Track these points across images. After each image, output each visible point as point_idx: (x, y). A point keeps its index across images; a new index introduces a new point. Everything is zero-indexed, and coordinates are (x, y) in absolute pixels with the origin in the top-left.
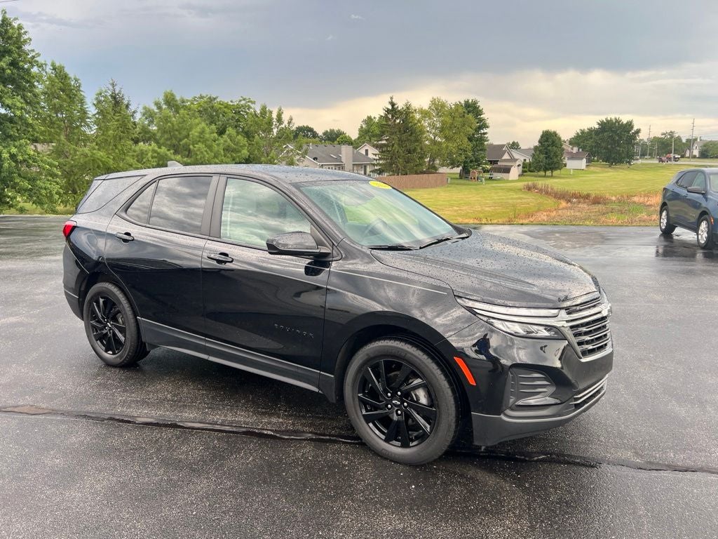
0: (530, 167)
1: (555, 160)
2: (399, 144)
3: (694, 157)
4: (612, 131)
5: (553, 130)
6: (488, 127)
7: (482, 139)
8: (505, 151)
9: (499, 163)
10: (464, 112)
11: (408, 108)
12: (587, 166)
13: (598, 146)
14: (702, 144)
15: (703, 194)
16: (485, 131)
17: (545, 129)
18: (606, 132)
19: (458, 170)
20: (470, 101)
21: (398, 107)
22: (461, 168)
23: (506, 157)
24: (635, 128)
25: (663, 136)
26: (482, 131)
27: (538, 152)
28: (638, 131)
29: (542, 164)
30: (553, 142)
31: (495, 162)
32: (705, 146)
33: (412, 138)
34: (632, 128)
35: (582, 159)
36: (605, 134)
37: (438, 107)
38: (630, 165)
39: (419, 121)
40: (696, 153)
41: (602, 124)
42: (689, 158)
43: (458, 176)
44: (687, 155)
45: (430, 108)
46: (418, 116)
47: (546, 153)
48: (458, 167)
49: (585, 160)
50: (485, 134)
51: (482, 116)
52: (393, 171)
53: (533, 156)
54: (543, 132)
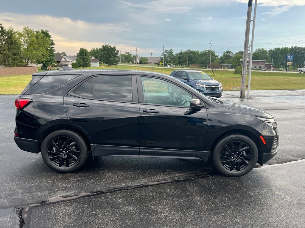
0: (75, 65)
1: (87, 62)
2: (8, 50)
3: (138, 63)
4: (108, 50)
5: (85, 48)
6: (54, 44)
7: (51, 51)
8: (62, 57)
9: (61, 63)
10: (43, 36)
11: (11, 31)
12: (99, 65)
13: (103, 56)
14: (140, 58)
15: (188, 80)
16: (53, 46)
17: (81, 48)
18: (105, 50)
19: (40, 65)
20: (44, 31)
21: (5, 30)
22: (42, 64)
23: (63, 60)
24: (117, 50)
25: (125, 54)
26: (52, 46)
27: (79, 58)
28: (118, 51)
29: (81, 64)
30: (86, 54)
31: (59, 62)
32: (141, 59)
33: (16, 48)
34: (116, 49)
35: (97, 62)
36: (106, 51)
37: (28, 32)
38: (116, 66)
39: (19, 38)
40: (138, 61)
41: (103, 47)
42: (135, 63)
43: (41, 69)
44: (135, 62)
45: (24, 32)
46: (17, 36)
47: (83, 59)
48: (40, 63)
49: (98, 63)
50: (53, 48)
51: (51, 39)
52: (6, 65)
53: (77, 60)
54: (81, 49)
